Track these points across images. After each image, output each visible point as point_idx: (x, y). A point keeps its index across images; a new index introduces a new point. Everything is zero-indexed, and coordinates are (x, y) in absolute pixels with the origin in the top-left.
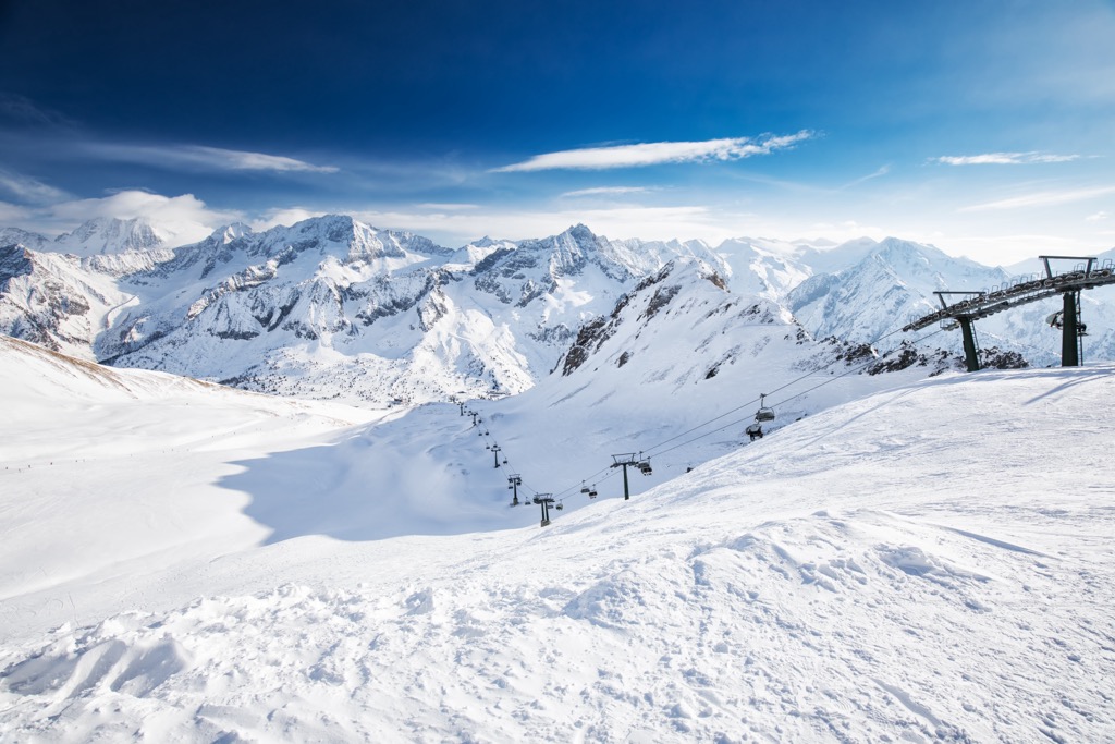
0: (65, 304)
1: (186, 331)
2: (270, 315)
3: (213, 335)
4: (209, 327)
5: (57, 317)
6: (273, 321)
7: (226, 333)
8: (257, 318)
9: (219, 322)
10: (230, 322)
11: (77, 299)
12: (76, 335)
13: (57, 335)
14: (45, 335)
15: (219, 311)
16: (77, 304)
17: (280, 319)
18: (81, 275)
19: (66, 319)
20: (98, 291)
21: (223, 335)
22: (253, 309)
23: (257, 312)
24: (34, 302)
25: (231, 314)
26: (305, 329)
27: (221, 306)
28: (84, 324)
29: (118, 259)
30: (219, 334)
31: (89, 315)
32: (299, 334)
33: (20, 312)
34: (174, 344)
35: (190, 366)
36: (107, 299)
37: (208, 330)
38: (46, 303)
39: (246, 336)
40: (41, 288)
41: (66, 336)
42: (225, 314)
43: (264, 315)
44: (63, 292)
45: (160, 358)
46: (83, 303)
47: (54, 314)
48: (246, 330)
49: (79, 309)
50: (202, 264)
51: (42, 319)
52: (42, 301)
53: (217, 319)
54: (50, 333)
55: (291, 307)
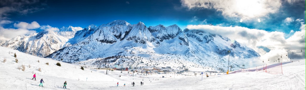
0: (53, 41)
1: (88, 39)
2: (120, 35)
3: (98, 41)
4: (97, 38)
5: (51, 44)
6: (123, 36)
7: (103, 40)
8: (115, 36)
9: (100, 36)
10: (105, 36)
11: (56, 40)
12: (54, 48)
13: (50, 48)
14: (48, 47)
15: (100, 33)
16: (56, 41)
17: (125, 36)
18: (57, 36)
19: (53, 44)
20: (60, 39)
21: (102, 41)
22: (113, 32)
23: (115, 33)
24: (47, 39)
25: (105, 34)
26: (139, 39)
27: (101, 31)
28: (56, 46)
29: (65, 32)
30: (101, 41)
31: (58, 44)
32: (137, 41)
33: (44, 41)
34: (84, 43)
35: (91, 51)
36: (62, 41)
37: (96, 39)
38: (49, 40)
39: (111, 42)
40: (49, 37)
41: (52, 48)
42: (103, 33)
43: (118, 34)
44: (53, 38)
45: (79, 48)
46: (57, 41)
47: (50, 43)
48: (111, 40)
49: (56, 42)
50: (83, 34)
51: (48, 44)
52: (49, 39)
53: (99, 35)
54: (49, 47)
55: (129, 32)
